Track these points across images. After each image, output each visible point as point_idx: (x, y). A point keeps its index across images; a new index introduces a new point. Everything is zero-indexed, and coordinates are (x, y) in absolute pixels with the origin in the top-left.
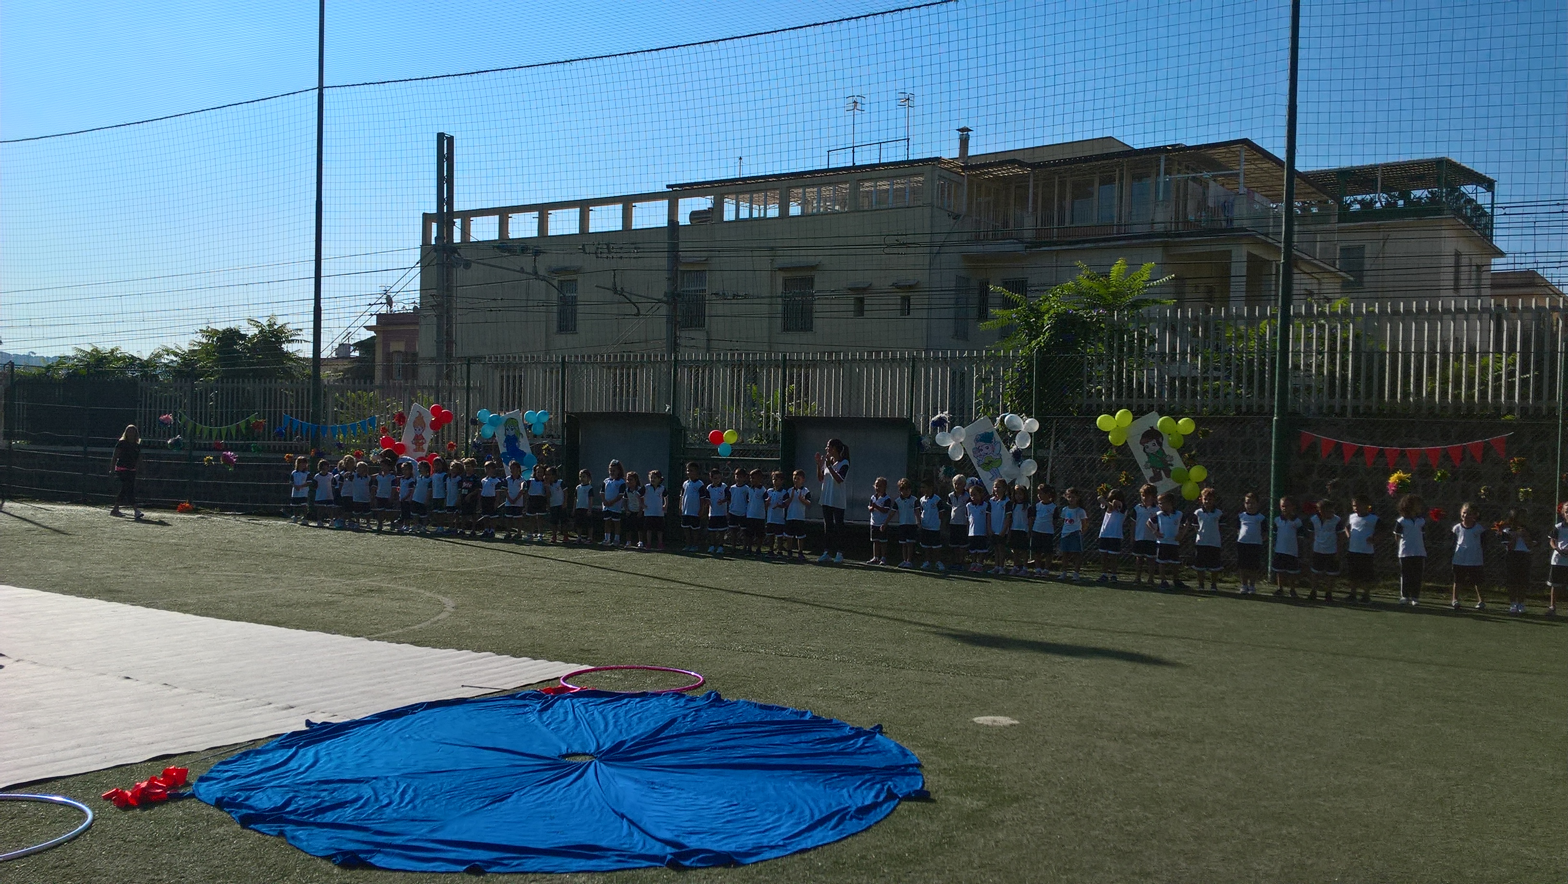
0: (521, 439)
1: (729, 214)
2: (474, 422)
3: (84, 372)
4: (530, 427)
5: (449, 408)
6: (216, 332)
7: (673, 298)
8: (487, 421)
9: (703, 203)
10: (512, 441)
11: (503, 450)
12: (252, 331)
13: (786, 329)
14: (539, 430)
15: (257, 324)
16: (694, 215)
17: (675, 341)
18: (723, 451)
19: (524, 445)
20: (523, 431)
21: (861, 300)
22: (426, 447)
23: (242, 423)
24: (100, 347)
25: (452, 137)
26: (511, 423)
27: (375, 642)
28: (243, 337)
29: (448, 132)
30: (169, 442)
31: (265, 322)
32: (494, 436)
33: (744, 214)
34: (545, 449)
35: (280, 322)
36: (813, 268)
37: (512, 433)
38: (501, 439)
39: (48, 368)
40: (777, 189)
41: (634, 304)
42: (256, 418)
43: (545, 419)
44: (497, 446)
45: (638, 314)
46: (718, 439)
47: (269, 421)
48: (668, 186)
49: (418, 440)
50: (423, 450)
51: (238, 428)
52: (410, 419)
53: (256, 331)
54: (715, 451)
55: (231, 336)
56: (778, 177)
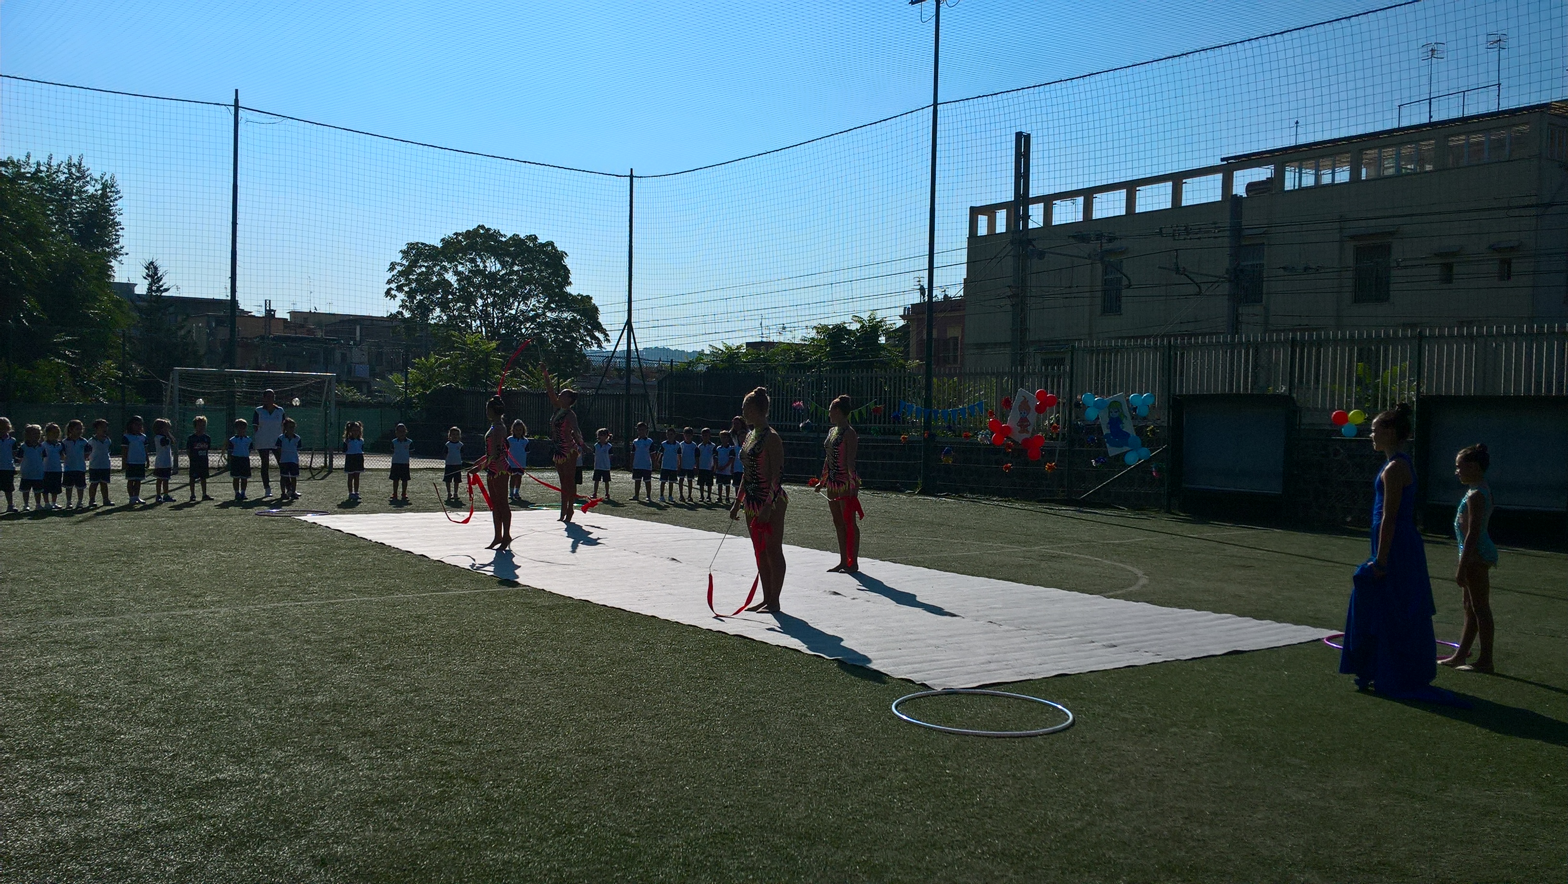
0: (1124, 421)
1: (1290, 182)
2: (1078, 405)
3: (721, 366)
4: (1135, 409)
5: (1052, 392)
6: (825, 327)
7: (1236, 275)
8: (1091, 404)
9: (1262, 174)
10: (1115, 423)
11: (1106, 431)
12: (855, 326)
13: (1356, 300)
14: (1143, 411)
15: (860, 320)
16: (1251, 187)
17: (1237, 318)
18: (1348, 431)
19: (1128, 427)
20: (1127, 414)
21: (1449, 267)
22: (1030, 429)
23: (863, 409)
24: (729, 343)
25: (1029, 135)
26: (1115, 406)
27: (1112, 599)
28: (850, 332)
29: (1025, 130)
30: (801, 426)
31: (865, 316)
32: (1098, 418)
33: (1309, 180)
34: (1150, 430)
35: (879, 316)
36: (1391, 234)
37: (1116, 415)
38: (1104, 422)
39: (690, 364)
40: (1347, 153)
41: (1197, 284)
42: (876, 403)
43: (1150, 402)
44: (1100, 428)
45: (1199, 293)
46: (1343, 418)
47: (885, 407)
48: (1223, 160)
49: (1023, 423)
50: (1028, 432)
51: (860, 413)
52: (1014, 404)
53: (858, 326)
54: (1339, 433)
55: (839, 331)
56: (1349, 139)
